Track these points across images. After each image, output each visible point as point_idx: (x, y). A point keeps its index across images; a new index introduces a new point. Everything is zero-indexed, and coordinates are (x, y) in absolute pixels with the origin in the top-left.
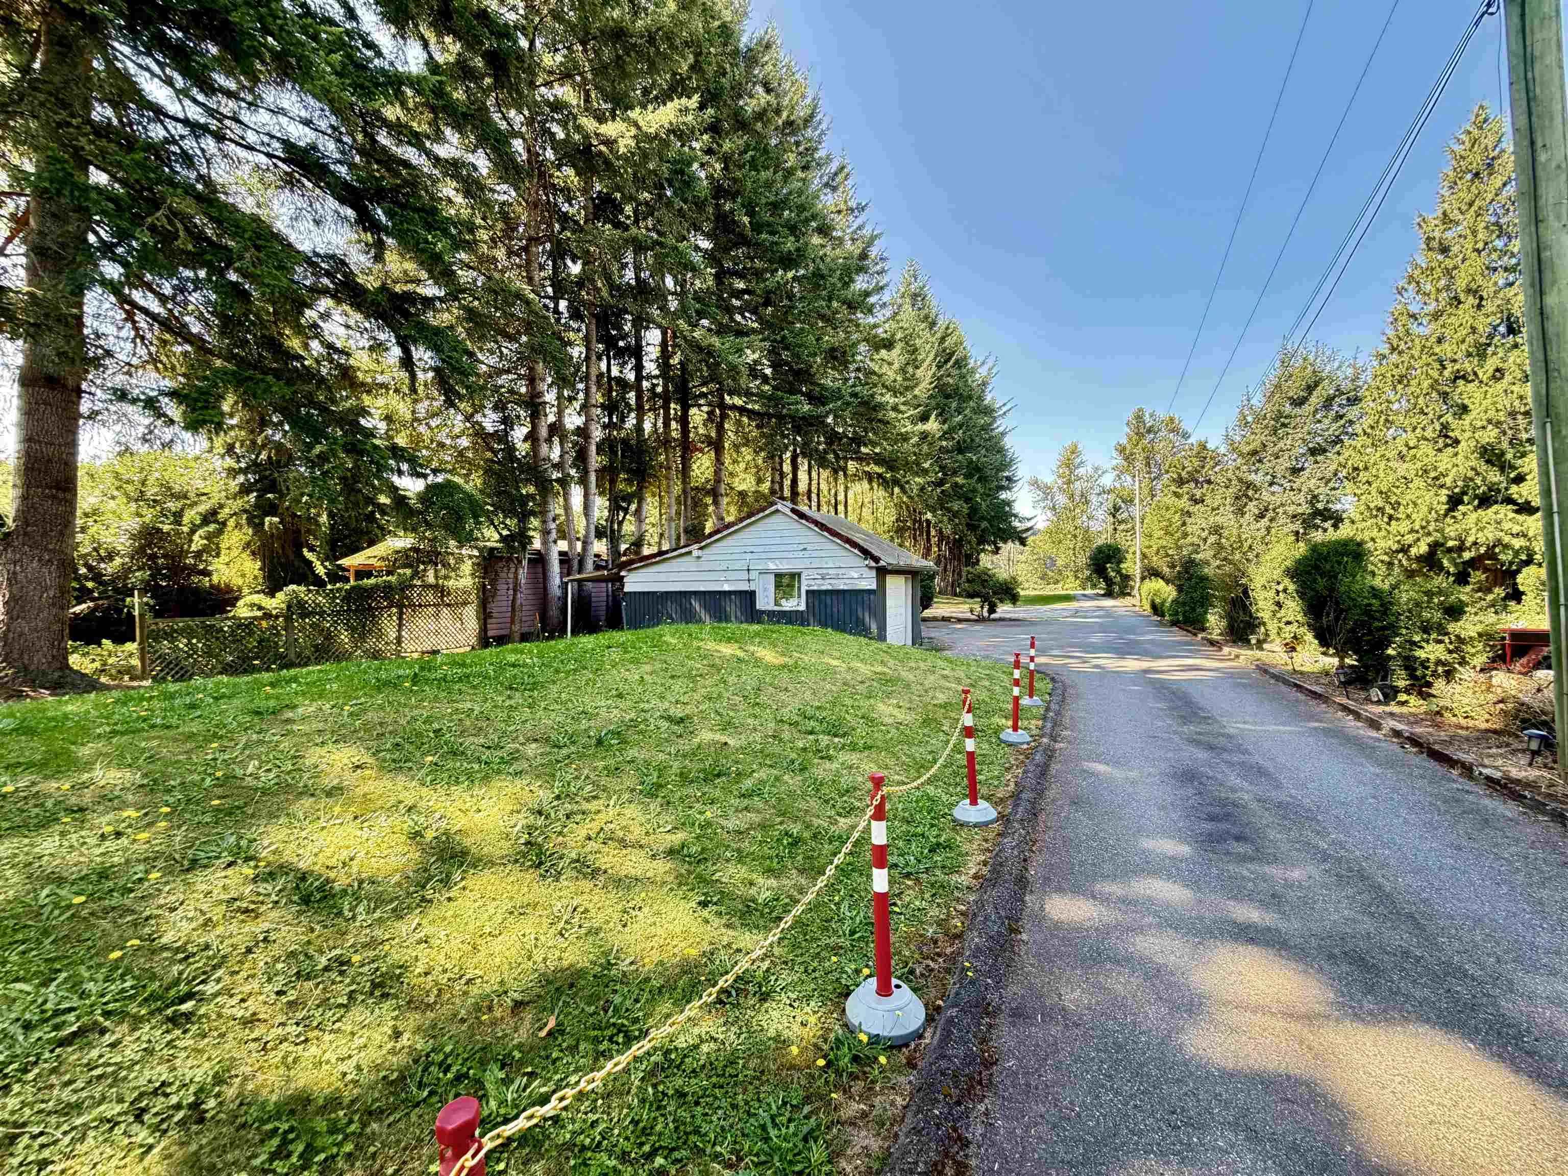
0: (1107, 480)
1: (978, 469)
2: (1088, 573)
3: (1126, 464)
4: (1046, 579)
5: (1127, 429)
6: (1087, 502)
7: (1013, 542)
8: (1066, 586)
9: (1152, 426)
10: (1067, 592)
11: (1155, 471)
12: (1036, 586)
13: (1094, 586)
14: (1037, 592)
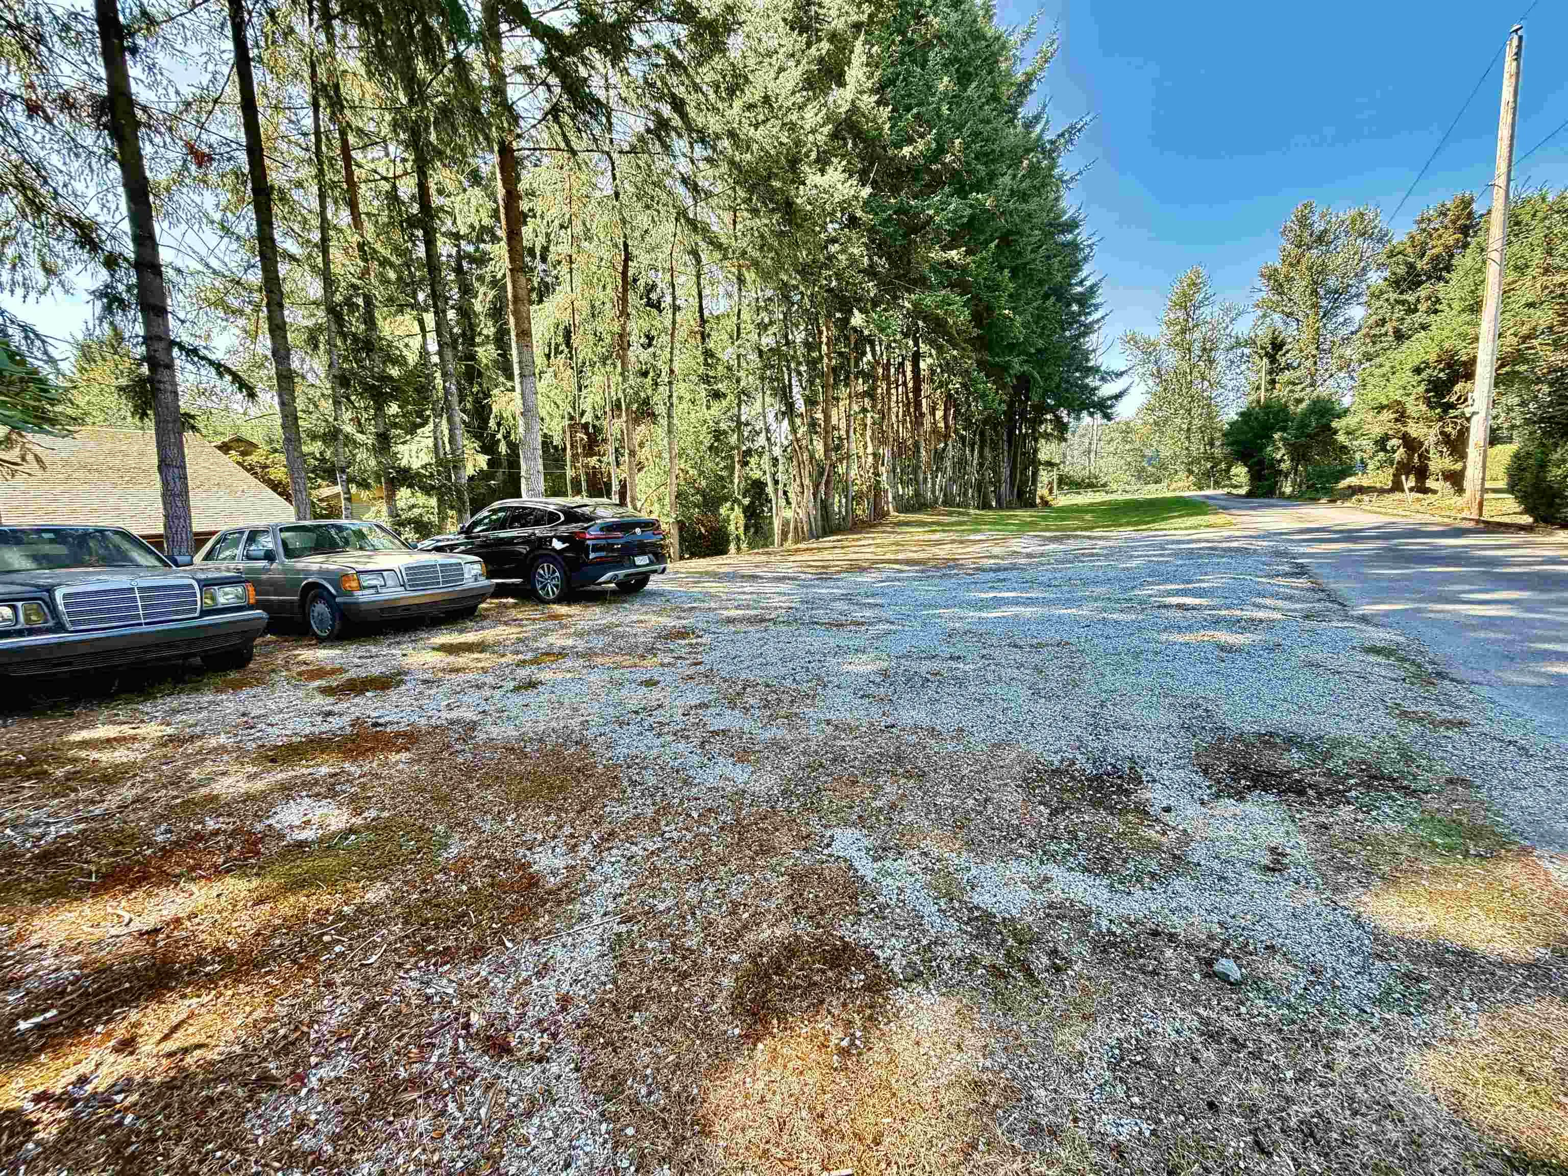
0: (1243, 328)
2: (1209, 465)
3: (1277, 298)
4: (1141, 476)
5: (1283, 242)
6: (1211, 361)
7: (1091, 415)
8: (1174, 486)
9: (1325, 231)
10: (1177, 494)
11: (1324, 303)
12: (1128, 488)
13: (1217, 484)
14: (1128, 497)
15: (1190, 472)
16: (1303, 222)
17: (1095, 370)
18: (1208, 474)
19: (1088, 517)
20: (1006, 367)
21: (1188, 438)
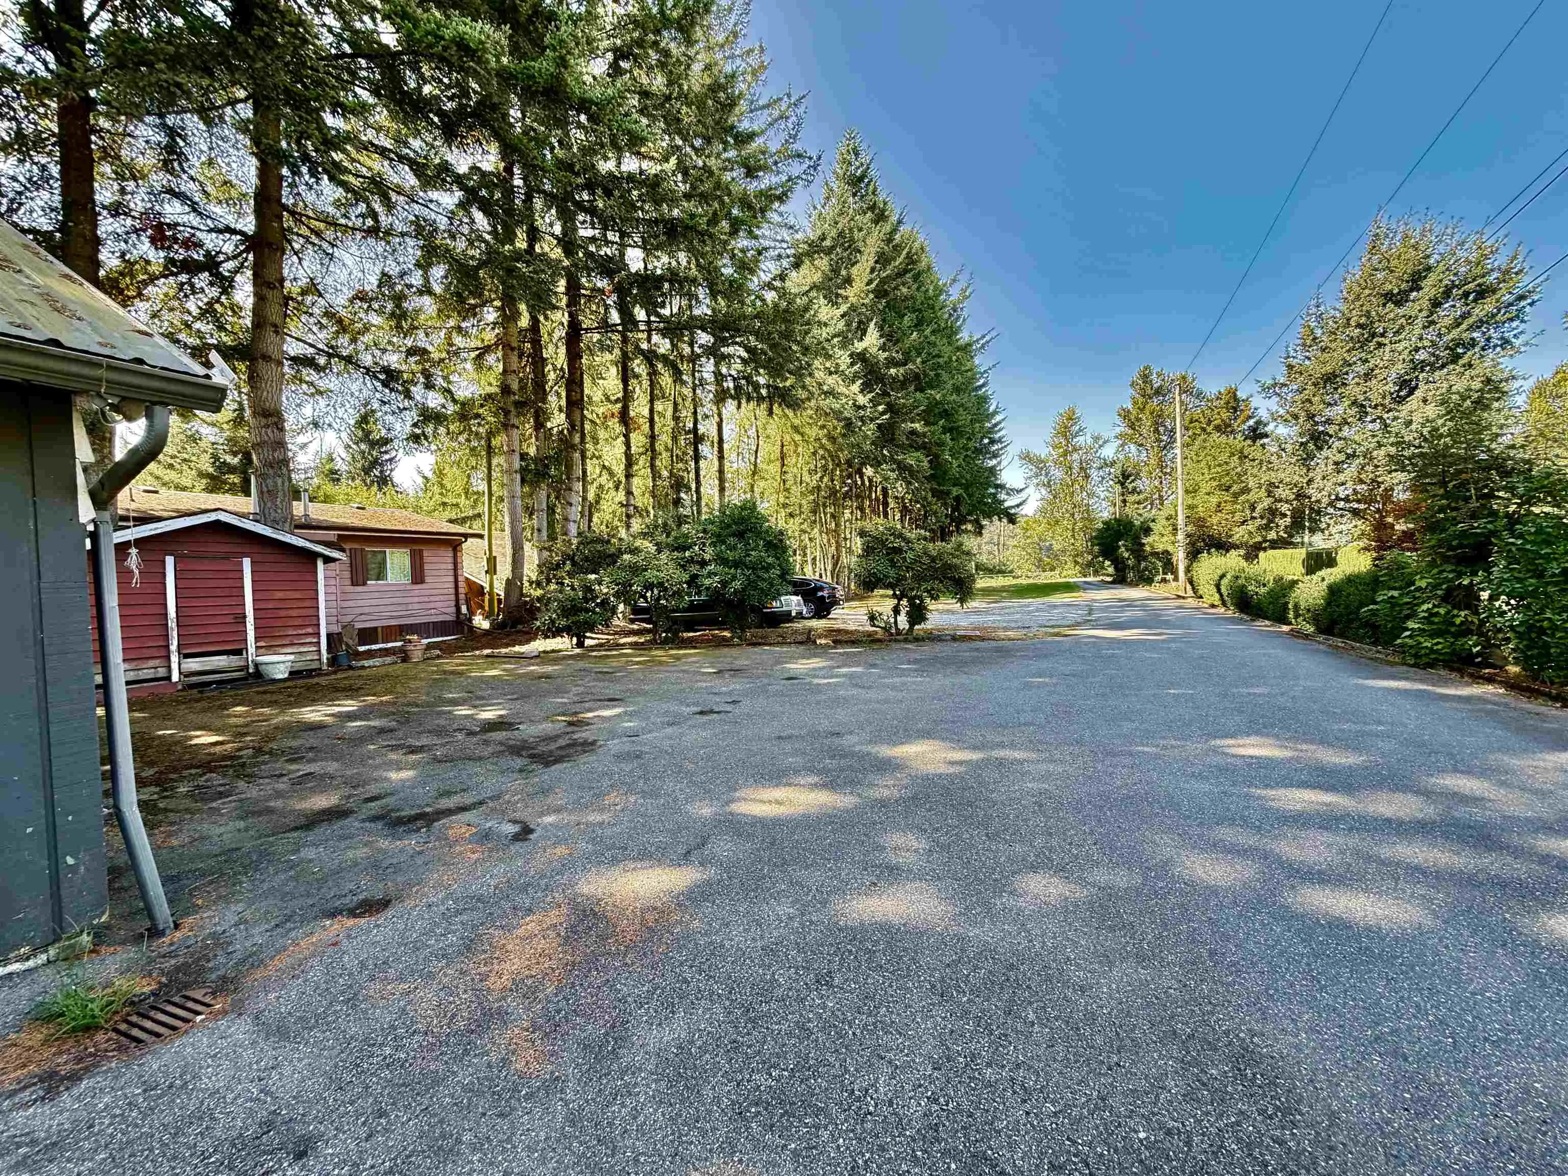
0: (1109, 452)
1: (946, 414)
2: (1090, 557)
3: (1130, 432)
4: (1041, 566)
5: (1131, 391)
6: (1087, 477)
7: (1000, 519)
8: (1065, 573)
9: (1161, 387)
10: (1067, 580)
11: (1165, 438)
12: (1030, 574)
13: (1096, 573)
14: (1031, 581)
15: (1076, 563)
16: (1145, 377)
17: (1002, 487)
18: (1089, 564)
19: (1004, 594)
20: (948, 493)
21: (1073, 536)
